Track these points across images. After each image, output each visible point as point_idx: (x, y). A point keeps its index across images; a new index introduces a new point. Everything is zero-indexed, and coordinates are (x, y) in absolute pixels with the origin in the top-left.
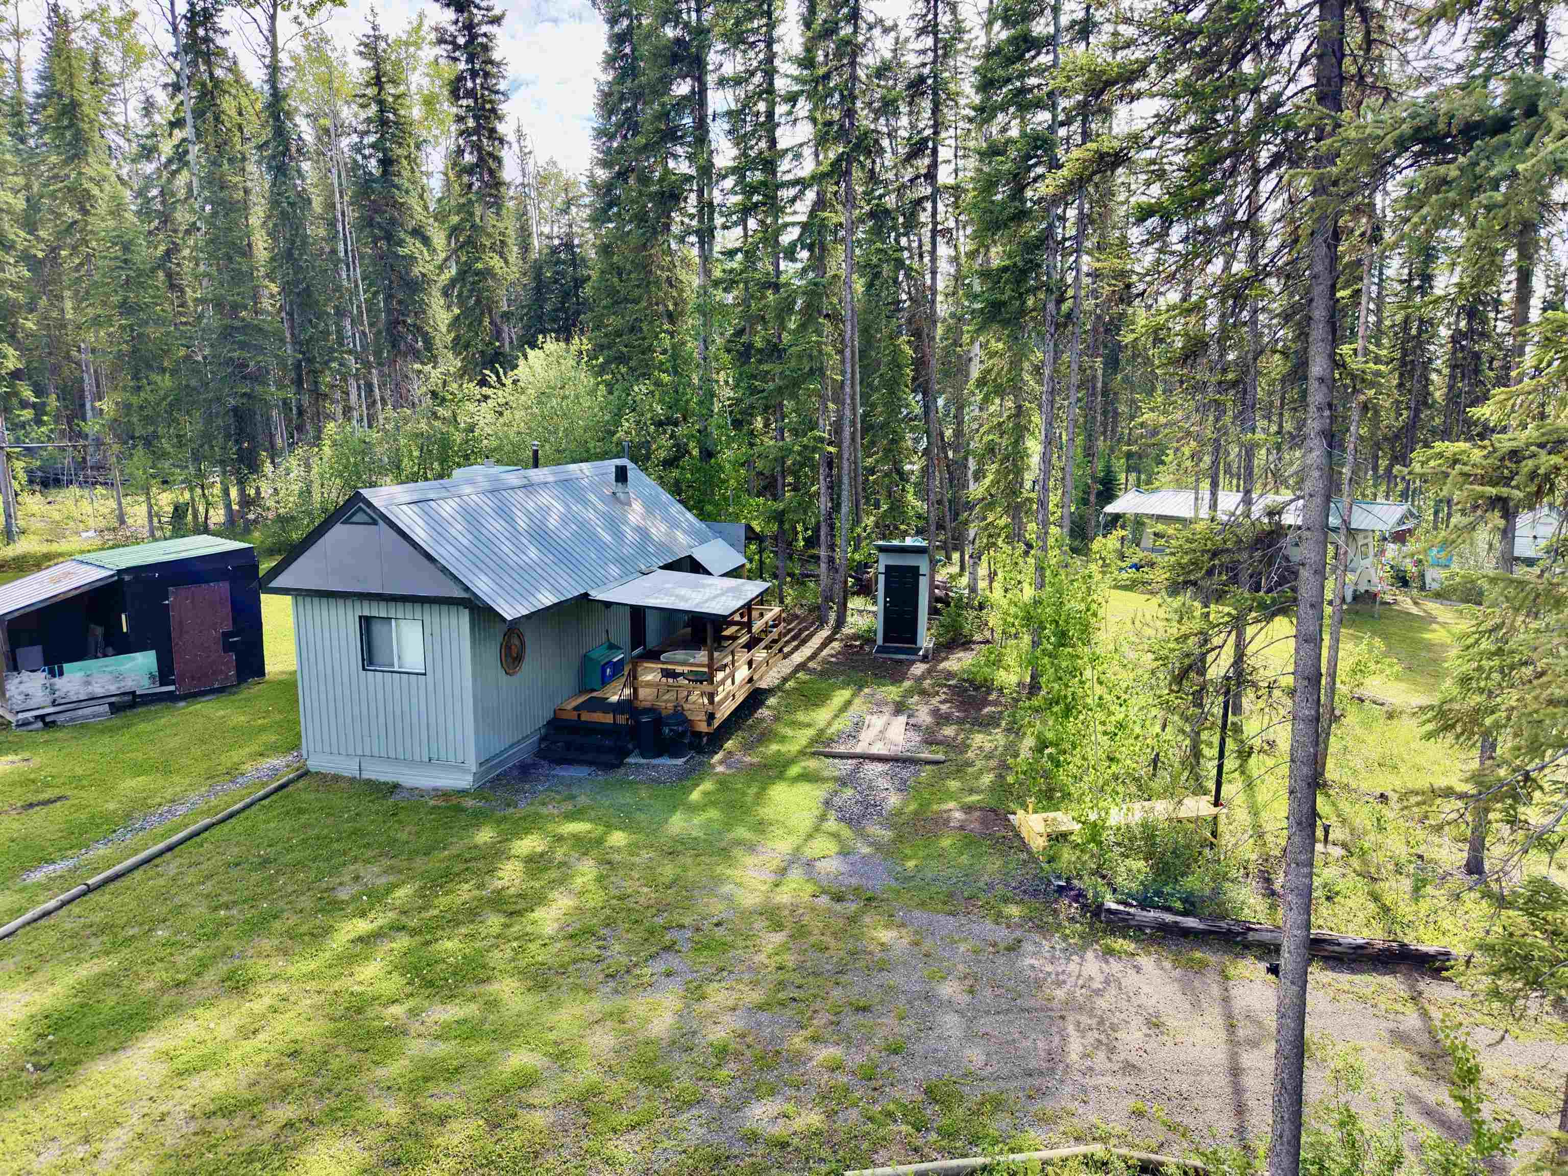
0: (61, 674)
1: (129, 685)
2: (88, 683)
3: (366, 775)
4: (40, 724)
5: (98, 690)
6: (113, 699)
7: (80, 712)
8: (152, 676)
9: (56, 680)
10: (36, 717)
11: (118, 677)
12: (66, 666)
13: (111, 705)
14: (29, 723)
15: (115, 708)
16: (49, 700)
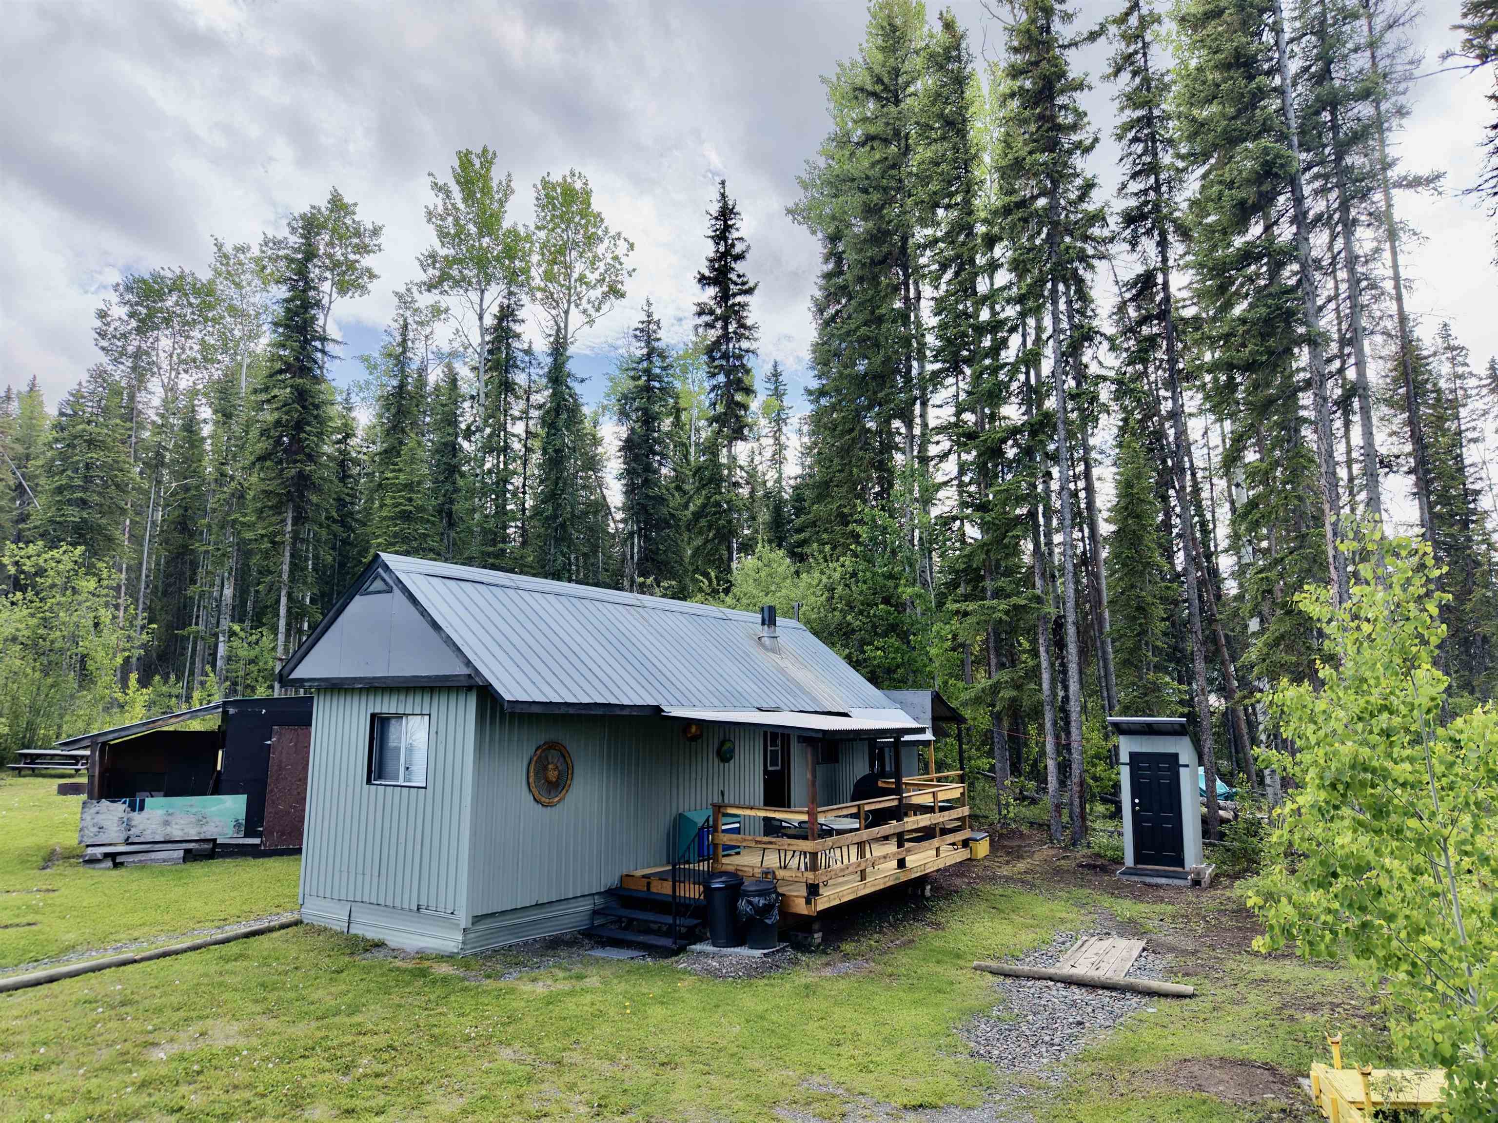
0: (142, 808)
1: (210, 831)
2: (166, 823)
3: (353, 931)
4: (110, 864)
5: (177, 835)
6: (191, 846)
7: (153, 856)
8: (238, 824)
9: (136, 816)
10: (106, 855)
11: (202, 820)
12: (149, 801)
13: (187, 851)
14: (98, 861)
15: (190, 856)
16: (121, 839)
